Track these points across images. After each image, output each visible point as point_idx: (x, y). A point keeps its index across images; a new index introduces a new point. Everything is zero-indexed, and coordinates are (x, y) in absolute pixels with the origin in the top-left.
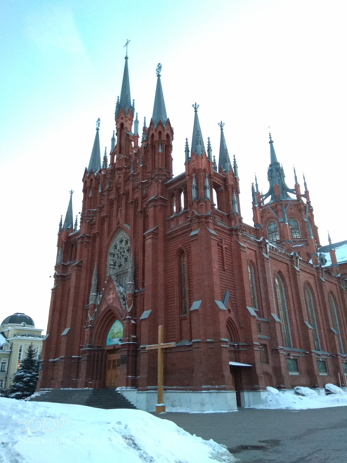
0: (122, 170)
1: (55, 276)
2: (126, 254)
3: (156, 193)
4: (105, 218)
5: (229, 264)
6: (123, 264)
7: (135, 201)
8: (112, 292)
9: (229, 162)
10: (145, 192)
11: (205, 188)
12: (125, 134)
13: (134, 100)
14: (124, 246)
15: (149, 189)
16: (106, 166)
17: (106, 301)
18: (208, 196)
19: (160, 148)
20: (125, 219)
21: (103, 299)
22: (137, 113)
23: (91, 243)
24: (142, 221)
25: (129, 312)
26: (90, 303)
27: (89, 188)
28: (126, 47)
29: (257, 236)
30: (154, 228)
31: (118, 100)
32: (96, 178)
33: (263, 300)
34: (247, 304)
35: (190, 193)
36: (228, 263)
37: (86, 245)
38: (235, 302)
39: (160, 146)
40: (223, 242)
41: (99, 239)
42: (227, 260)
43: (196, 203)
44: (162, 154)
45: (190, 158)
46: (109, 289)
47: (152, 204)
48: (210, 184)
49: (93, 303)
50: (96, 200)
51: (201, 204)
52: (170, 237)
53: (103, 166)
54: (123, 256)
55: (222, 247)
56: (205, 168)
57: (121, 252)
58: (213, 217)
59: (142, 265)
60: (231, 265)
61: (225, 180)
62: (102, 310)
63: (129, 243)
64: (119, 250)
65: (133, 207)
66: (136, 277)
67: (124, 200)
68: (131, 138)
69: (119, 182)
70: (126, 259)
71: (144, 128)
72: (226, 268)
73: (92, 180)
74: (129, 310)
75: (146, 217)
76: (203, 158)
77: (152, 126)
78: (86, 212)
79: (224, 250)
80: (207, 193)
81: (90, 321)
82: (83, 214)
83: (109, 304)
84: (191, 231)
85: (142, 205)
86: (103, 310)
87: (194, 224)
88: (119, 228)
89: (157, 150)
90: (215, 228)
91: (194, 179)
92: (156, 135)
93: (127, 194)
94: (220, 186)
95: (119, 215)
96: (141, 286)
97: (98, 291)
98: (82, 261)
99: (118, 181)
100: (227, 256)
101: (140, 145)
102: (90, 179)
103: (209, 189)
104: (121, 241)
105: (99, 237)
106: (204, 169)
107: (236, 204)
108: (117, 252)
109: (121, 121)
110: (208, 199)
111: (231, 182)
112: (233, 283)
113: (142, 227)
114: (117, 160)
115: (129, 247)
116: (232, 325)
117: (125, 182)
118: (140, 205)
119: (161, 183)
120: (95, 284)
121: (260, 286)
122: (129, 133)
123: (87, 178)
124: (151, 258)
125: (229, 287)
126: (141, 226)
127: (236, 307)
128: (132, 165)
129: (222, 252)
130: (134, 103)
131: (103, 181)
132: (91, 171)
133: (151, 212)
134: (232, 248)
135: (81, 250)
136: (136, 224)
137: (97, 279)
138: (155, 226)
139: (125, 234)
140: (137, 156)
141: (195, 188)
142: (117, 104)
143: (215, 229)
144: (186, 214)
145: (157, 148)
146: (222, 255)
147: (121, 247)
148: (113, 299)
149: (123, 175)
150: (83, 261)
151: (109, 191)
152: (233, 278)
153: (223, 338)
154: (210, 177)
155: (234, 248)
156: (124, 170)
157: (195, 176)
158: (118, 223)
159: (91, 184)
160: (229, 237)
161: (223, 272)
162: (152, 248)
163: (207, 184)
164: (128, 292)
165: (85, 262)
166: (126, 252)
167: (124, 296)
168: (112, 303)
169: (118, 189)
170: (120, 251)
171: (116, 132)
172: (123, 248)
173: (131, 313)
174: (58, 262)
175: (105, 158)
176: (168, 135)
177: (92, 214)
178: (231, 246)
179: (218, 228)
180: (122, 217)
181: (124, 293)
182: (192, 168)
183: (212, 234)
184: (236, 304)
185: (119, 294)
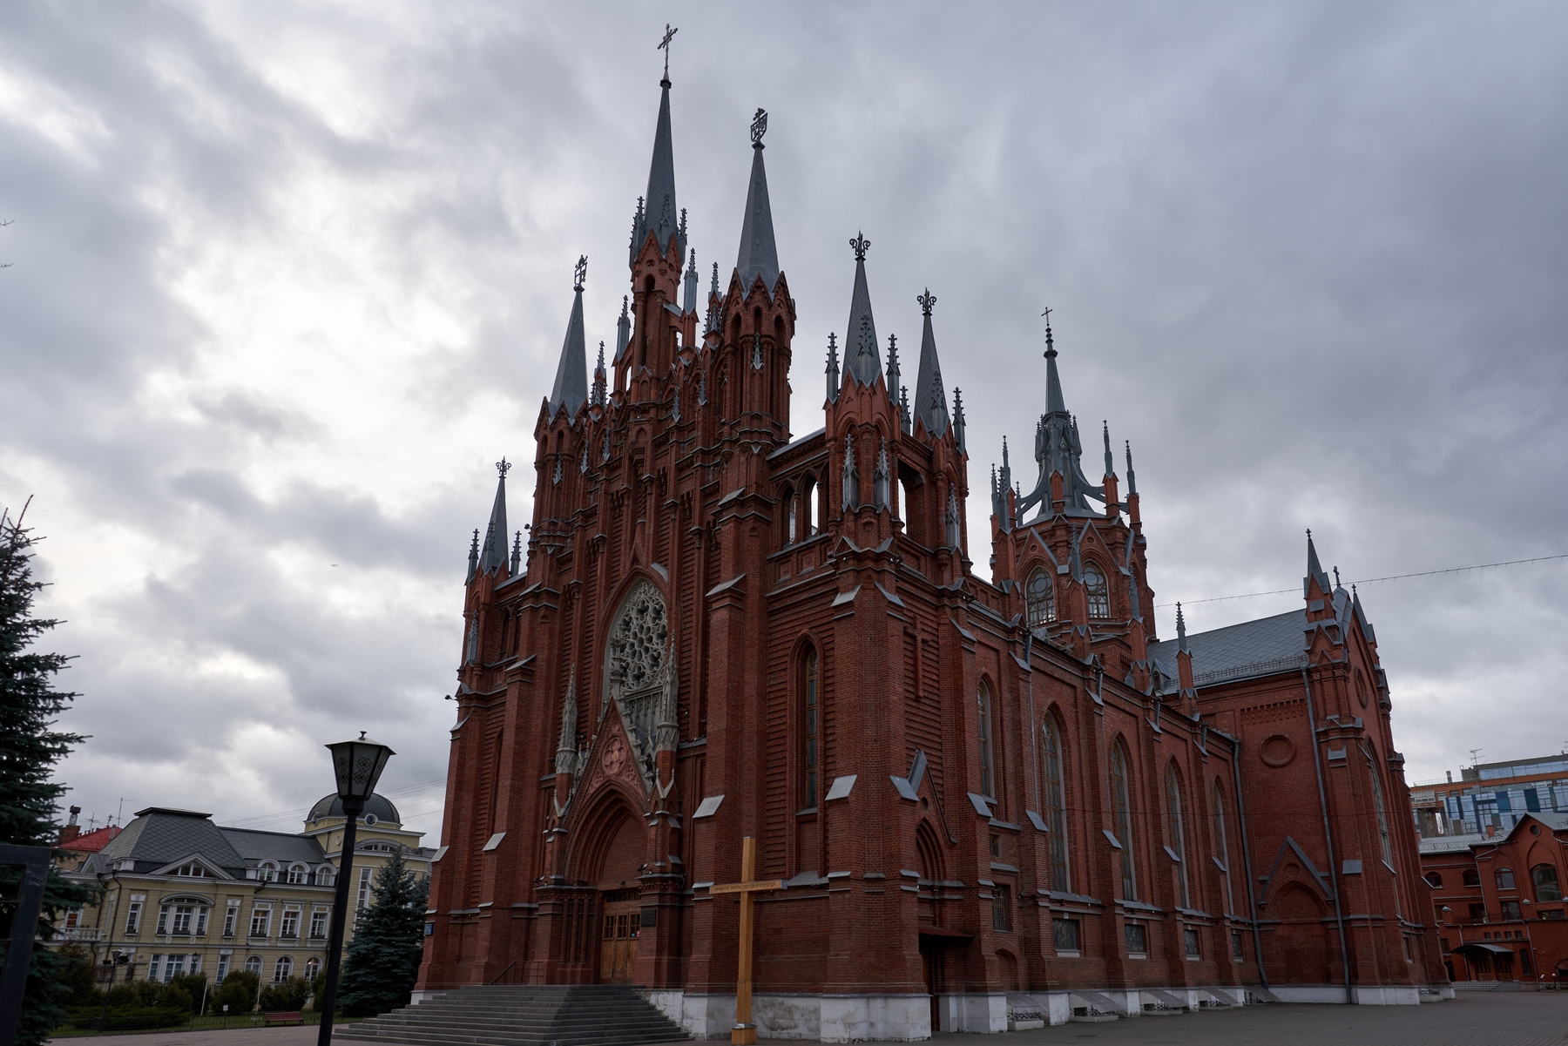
0: (647, 411)
1: (461, 696)
2: (656, 645)
3: (743, 482)
4: (598, 546)
5: (931, 682)
6: (648, 672)
7: (683, 503)
8: (617, 745)
9: (944, 407)
10: (710, 478)
11: (879, 477)
12: (658, 309)
13: (684, 211)
14: (651, 625)
15: (724, 472)
16: (603, 398)
17: (602, 769)
18: (886, 499)
19: (757, 356)
20: (653, 549)
21: (594, 762)
22: (693, 251)
23: (559, 611)
24: (702, 558)
25: (663, 799)
26: (559, 770)
27: (553, 458)
28: (663, 50)
29: (1005, 611)
30: (734, 578)
31: (640, 208)
32: (571, 430)
33: (1008, 776)
34: (969, 785)
35: (838, 490)
36: (927, 681)
37: (544, 617)
38: (940, 782)
39: (757, 350)
40: (919, 626)
41: (581, 601)
42: (926, 674)
43: (852, 518)
44: (761, 375)
45: (839, 391)
46: (610, 736)
47: (733, 513)
48: (891, 466)
49: (566, 771)
50: (572, 491)
51: (865, 520)
52: (777, 606)
53: (593, 398)
54: (647, 650)
55: (914, 637)
56: (879, 421)
57: (641, 641)
58: (895, 558)
59: (698, 678)
60: (936, 685)
61: (929, 457)
62: (591, 791)
63: (664, 616)
64: (635, 634)
65: (677, 517)
66: (683, 709)
67: (654, 496)
68: (674, 322)
69: (640, 445)
70: (655, 659)
71: (714, 296)
72: (921, 694)
73: (561, 434)
74: (663, 793)
75: (713, 549)
76: (875, 393)
77: (736, 292)
78: (545, 525)
79: (920, 645)
80: (881, 491)
81: (559, 818)
82: (535, 530)
83: (608, 776)
84: (836, 592)
85: (702, 514)
86: (594, 790)
87: (843, 575)
88: (638, 576)
89: (749, 362)
90: (898, 587)
91: (849, 451)
92: (748, 320)
93: (660, 481)
94: (917, 473)
95: (638, 540)
96: (696, 733)
97: (580, 738)
98: (534, 660)
99: (637, 441)
100: (928, 662)
101: (700, 343)
102: (556, 432)
103: (887, 480)
104: (643, 611)
105: (581, 596)
106: (876, 426)
107: (957, 523)
108: (631, 640)
109: (646, 270)
110: (885, 508)
111: (944, 464)
112: (938, 733)
113: (702, 575)
114: (634, 384)
115: (664, 626)
116: (930, 838)
117: (657, 445)
118: (696, 513)
119: (758, 454)
120: (570, 722)
121: (1003, 741)
122: (671, 308)
123: (548, 430)
124: (726, 659)
125: (927, 744)
126: (699, 572)
127: (943, 793)
128: (677, 398)
129: (914, 652)
130: (684, 219)
131: (594, 441)
132: (560, 409)
133: (727, 534)
134: (941, 642)
135: (532, 629)
136: (684, 566)
137: (575, 710)
138: (740, 574)
139: (652, 590)
140: (690, 375)
141: (850, 477)
142: (638, 217)
143: (899, 591)
144: (823, 546)
145: (749, 356)
146: (915, 659)
147: (642, 627)
148: (621, 763)
149: (651, 427)
150: (539, 660)
151: (612, 467)
152: (939, 720)
153: (906, 869)
154: (892, 448)
155: (945, 641)
156: (652, 413)
157: (852, 442)
158: (635, 560)
159: (559, 445)
160: (934, 612)
161: (915, 704)
162: (730, 634)
163: (884, 466)
164: (660, 748)
165: (542, 665)
166: (654, 640)
167: (649, 756)
168: (618, 775)
169: (636, 466)
170: (639, 636)
171: (631, 301)
172: (649, 629)
173: (669, 802)
174: (468, 659)
175: (600, 375)
176: (779, 320)
177: (561, 531)
178: (937, 636)
179: (907, 587)
180: (646, 544)
181: (649, 750)
182: (845, 419)
183: (890, 602)
184: (942, 785)
185: (637, 752)
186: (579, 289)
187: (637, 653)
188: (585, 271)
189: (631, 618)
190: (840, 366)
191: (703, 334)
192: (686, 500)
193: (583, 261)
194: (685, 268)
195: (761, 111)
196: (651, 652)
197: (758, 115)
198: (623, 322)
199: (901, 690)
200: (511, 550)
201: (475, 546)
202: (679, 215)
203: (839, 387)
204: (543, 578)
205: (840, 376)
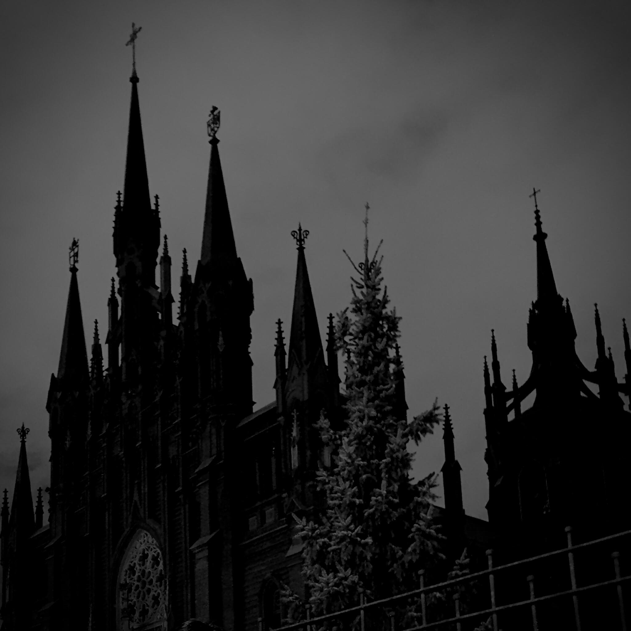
0: (136, 386)
2: (156, 587)
3: (214, 451)
6: (151, 610)
13: (157, 197)
14: (151, 570)
15: (200, 441)
18: (327, 461)
20: (149, 506)
22: (166, 237)
24: (187, 514)
27: (63, 426)
30: (211, 534)
31: (119, 201)
35: (288, 458)
43: (299, 481)
44: (225, 356)
45: (286, 371)
47: (208, 478)
50: (81, 456)
51: (309, 483)
54: (149, 591)
57: (144, 583)
63: (161, 562)
64: (139, 577)
65: (166, 480)
67: (147, 461)
68: (155, 303)
80: (323, 455)
84: (290, 542)
88: (137, 528)
91: (295, 424)
95: (136, 497)
98: (60, 602)
102: (64, 404)
103: (327, 445)
104: (144, 558)
108: (136, 583)
109: (128, 257)
113: (187, 529)
114: (125, 360)
115: (161, 571)
118: (180, 476)
119: (225, 426)
122: (151, 290)
130: (157, 205)
132: (66, 382)
133: (203, 496)
139: (150, 540)
141: (297, 446)
142: (118, 208)
149: (140, 400)
157: (298, 416)
158: (135, 515)
162: (210, 581)
166: (154, 582)
170: (142, 579)
172: (149, 573)
186: (74, 270)
187: (142, 594)
188: (77, 253)
189: (135, 564)
193: (75, 244)
195: (215, 109)
196: (152, 593)
197: (212, 112)
198: (112, 302)
201: (6, 504)
204: (63, 532)
205: (287, 357)
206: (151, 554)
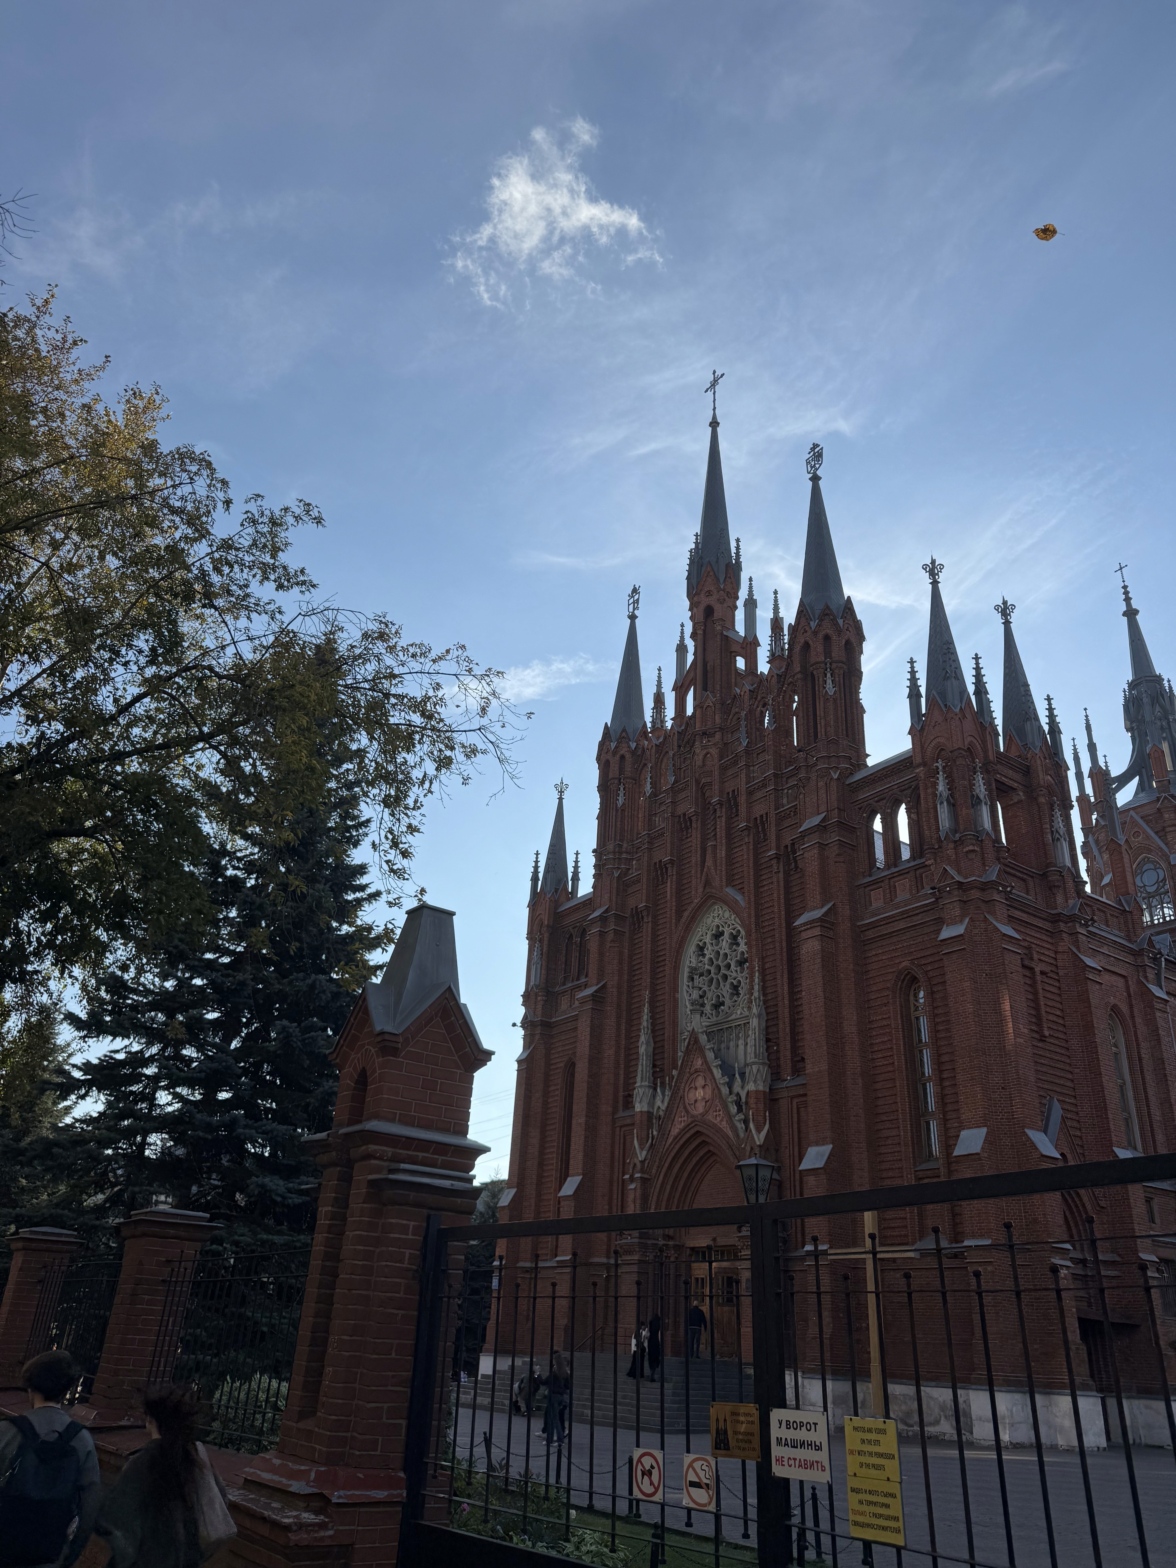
0: (712, 735)
1: (526, 1023)
2: (734, 973)
3: (823, 808)
4: (667, 869)
5: (1055, 1019)
6: (728, 1002)
7: (756, 826)
8: (700, 1082)
9: (1037, 718)
10: (785, 801)
11: (976, 802)
12: (719, 637)
13: (738, 540)
14: (728, 951)
15: (801, 796)
16: (663, 722)
17: (685, 1108)
18: (987, 824)
19: (829, 681)
20: (727, 873)
21: (677, 1099)
22: (751, 579)
23: (627, 935)
24: (782, 884)
25: (760, 1146)
26: (638, 1108)
27: (615, 781)
29: (1127, 930)
30: (822, 907)
32: (633, 753)
33: (1156, 1126)
34: (1114, 1139)
35: (932, 815)
36: (1051, 1017)
37: (613, 941)
38: (1078, 1133)
39: (829, 675)
40: (1036, 956)
41: (650, 924)
42: (1048, 1010)
43: (951, 845)
44: (835, 700)
45: (924, 715)
46: (693, 1070)
47: (814, 839)
48: (989, 790)
49: (645, 1109)
50: (636, 813)
51: (967, 849)
52: (870, 934)
53: (653, 722)
54: (725, 978)
55: (1031, 969)
56: (971, 743)
57: (719, 968)
58: (1005, 887)
59: (787, 1011)
60: (1061, 1021)
61: (1026, 773)
62: (675, 1131)
63: (742, 942)
64: (711, 959)
65: (751, 841)
66: (770, 1044)
67: (724, 819)
68: (735, 648)
69: (707, 769)
70: (735, 988)
71: (776, 624)
72: (1047, 1033)
73: (623, 757)
74: (759, 1138)
75: (792, 873)
76: (964, 717)
77: (803, 620)
78: (611, 847)
79: (1039, 978)
80: (981, 816)
81: (641, 1162)
82: (598, 853)
83: (693, 1116)
84: (940, 922)
85: (778, 838)
86: (677, 1131)
87: (948, 906)
88: (709, 899)
89: (821, 688)
90: (1009, 916)
91: (941, 776)
92: (817, 647)
93: (731, 802)
94: (1015, 790)
95: (709, 862)
96: (789, 1071)
97: (658, 1073)
98: (604, 986)
99: (704, 765)
100: (1048, 995)
102: (618, 757)
103: (986, 804)
104: (718, 935)
105: (650, 919)
106: (968, 748)
107: (1065, 840)
108: (707, 967)
109: (705, 601)
110: (988, 834)
111: (1044, 777)
112: (1070, 1076)
113: (782, 901)
114: (696, 708)
115: (743, 953)
116: (1074, 1201)
117: (723, 769)
118: (772, 837)
119: (838, 779)
120: (646, 1054)
121: (1144, 1083)
122: (729, 634)
123: (610, 754)
124: (821, 994)
125: (1058, 1090)
126: (779, 898)
127: (1082, 1146)
128: (743, 723)
129: (1033, 985)
130: (738, 548)
131: (656, 764)
132: (621, 733)
133: (810, 858)
134: (1061, 972)
135: (601, 954)
136: (761, 890)
137: (652, 1041)
138: (828, 902)
139: (727, 914)
140: (756, 699)
141: (945, 803)
142: (694, 551)
143: (1011, 920)
144: (918, 872)
145: (821, 683)
146: (1035, 993)
147: (718, 953)
148: (706, 1102)
149: (717, 751)
150: (609, 987)
151: (674, 790)
152: (1068, 1061)
154: (987, 769)
155: (1066, 971)
156: (718, 736)
157: (944, 768)
158: (707, 883)
159: (621, 770)
160: (1049, 940)
161: (1040, 1045)
162: (823, 966)
163: (981, 788)
164: (751, 1087)
165: (612, 992)
166: (732, 967)
167: (738, 1094)
168: (703, 1115)
169: (702, 789)
170: (715, 962)
171: (689, 629)
172: (726, 955)
173: (765, 1149)
174: (532, 984)
175: (659, 700)
176: (848, 643)
177: (627, 853)
178: (1057, 966)
179: (1017, 914)
180: (719, 868)
181: (737, 1088)
182: (934, 742)
183: (1005, 935)
184: (1081, 1137)
185: (725, 1090)
186: (633, 617)
187: (715, 980)
188: (638, 600)
189: (705, 943)
190: (923, 690)
191: (768, 659)
192: (759, 825)
193: (635, 591)
194: (743, 594)
195: (815, 446)
196: (729, 980)
197: (813, 449)
198: (681, 649)
199: (1026, 1031)
200: (570, 870)
201: (536, 867)
202: (733, 544)
203: (924, 711)
204: (610, 900)
206: (727, 931)
